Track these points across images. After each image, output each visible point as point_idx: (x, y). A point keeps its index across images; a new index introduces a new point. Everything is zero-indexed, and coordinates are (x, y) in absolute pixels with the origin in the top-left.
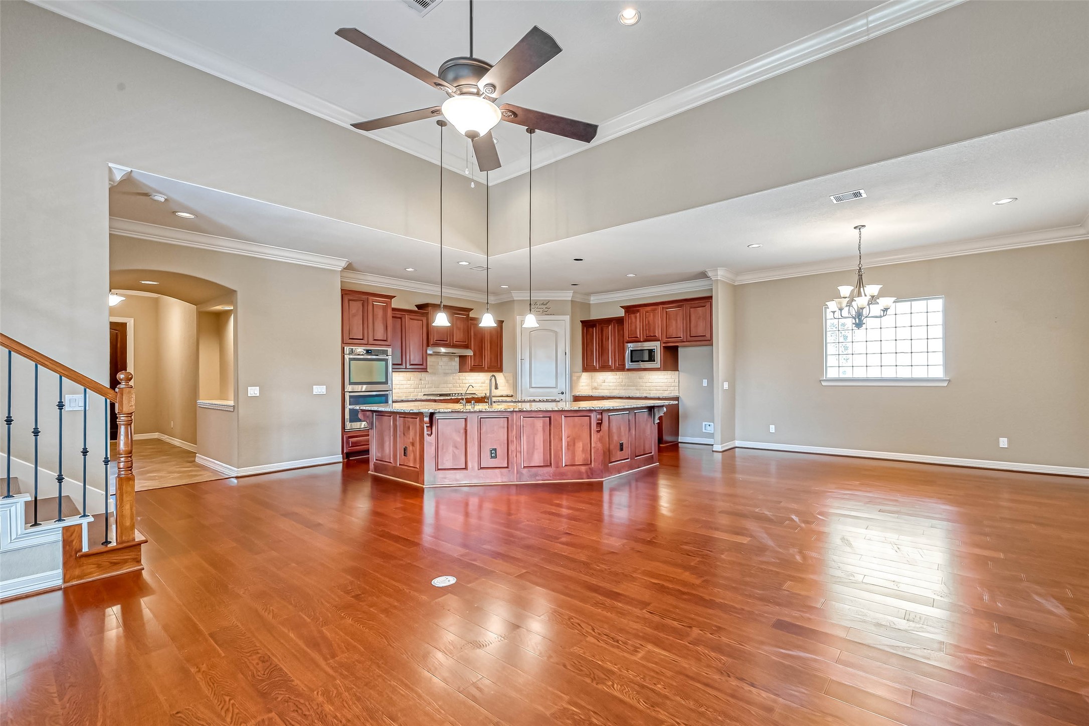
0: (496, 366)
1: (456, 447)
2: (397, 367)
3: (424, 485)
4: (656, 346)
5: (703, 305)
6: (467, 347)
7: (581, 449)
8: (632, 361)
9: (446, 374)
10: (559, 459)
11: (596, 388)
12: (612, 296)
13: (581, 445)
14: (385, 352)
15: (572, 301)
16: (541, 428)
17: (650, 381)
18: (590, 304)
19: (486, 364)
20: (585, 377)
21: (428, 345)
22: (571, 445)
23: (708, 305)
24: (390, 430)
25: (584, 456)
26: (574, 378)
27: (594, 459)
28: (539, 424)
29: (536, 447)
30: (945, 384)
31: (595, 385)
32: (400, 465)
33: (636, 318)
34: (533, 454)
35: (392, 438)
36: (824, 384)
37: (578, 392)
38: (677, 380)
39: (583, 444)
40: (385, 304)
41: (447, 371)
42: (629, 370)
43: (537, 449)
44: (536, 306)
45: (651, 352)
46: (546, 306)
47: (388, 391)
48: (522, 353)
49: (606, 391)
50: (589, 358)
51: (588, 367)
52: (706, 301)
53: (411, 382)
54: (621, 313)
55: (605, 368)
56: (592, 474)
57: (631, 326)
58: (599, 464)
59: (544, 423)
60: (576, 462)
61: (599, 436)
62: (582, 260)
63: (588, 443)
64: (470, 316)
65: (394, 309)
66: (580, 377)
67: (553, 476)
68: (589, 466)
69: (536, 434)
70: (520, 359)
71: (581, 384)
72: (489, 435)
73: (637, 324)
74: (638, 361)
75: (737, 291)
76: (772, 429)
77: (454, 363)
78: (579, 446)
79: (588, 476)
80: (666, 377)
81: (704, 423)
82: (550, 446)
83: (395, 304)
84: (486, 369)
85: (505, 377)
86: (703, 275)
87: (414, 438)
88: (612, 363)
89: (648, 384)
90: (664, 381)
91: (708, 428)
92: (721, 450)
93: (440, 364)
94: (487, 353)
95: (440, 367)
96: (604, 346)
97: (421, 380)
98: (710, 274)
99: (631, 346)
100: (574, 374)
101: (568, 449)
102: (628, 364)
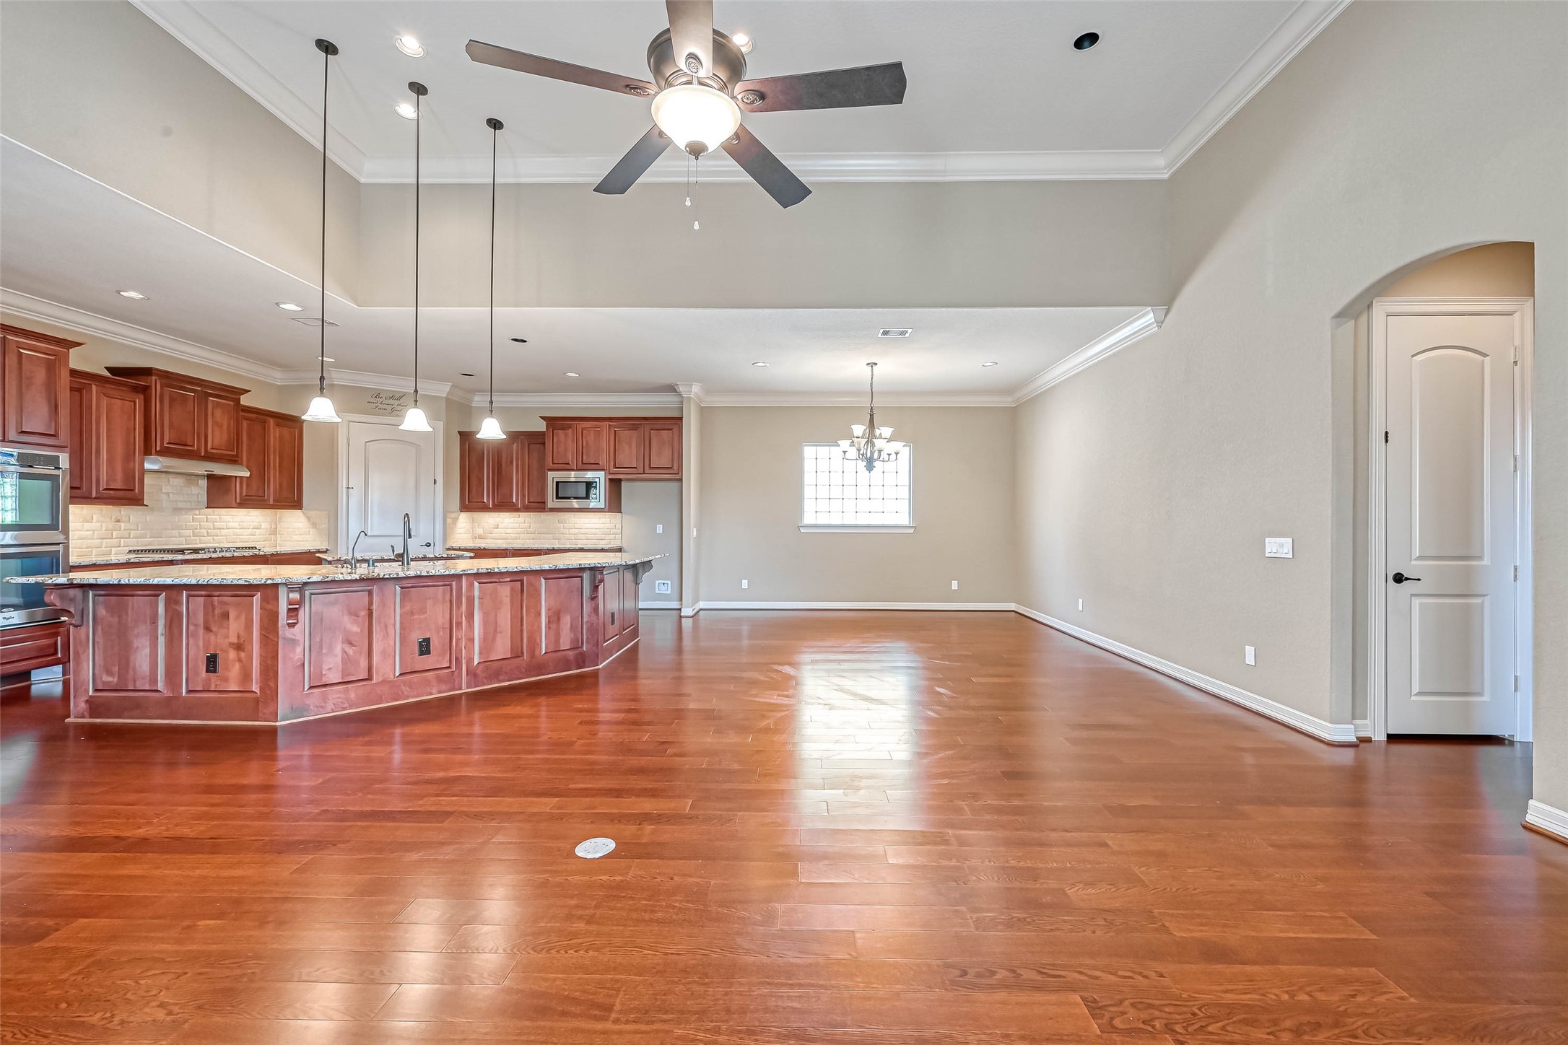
0: (291, 499)
1: (351, 644)
2: (80, 494)
3: (276, 721)
4: (599, 477)
5: (671, 428)
6: (234, 460)
7: (569, 625)
8: (558, 497)
9: (177, 510)
10: (534, 645)
11: (480, 537)
12: (537, 399)
13: (569, 620)
14: (54, 461)
15: (447, 398)
16: (508, 599)
17: (576, 526)
18: (471, 406)
19: (270, 495)
20: (464, 518)
21: (147, 451)
22: (555, 618)
23: (676, 429)
24: (154, 621)
25: (573, 635)
26: (449, 521)
27: (587, 638)
28: (505, 591)
29: (498, 630)
30: (912, 531)
31: (480, 531)
32: (189, 691)
33: (566, 435)
34: (494, 639)
35: (161, 640)
36: (803, 530)
37: (454, 542)
38: (619, 526)
39: (571, 618)
40: (53, 358)
41: (180, 505)
42: (552, 510)
43: (500, 632)
44: (380, 400)
45: (589, 485)
46: (399, 402)
47: (58, 544)
48: (350, 478)
49: (500, 541)
50: (474, 490)
51: (471, 502)
52: (675, 423)
53: (94, 525)
54: (541, 426)
55: (504, 505)
56: (584, 662)
57: (557, 448)
58: (594, 646)
59: (512, 590)
60: (561, 646)
61: (593, 605)
62: (526, 341)
63: (578, 617)
64: (242, 402)
65: (74, 373)
66: (456, 520)
67: (526, 671)
68: (581, 649)
69: (499, 609)
70: (345, 486)
71: (459, 531)
72: (416, 617)
73: (565, 444)
74: (569, 498)
75: (706, 413)
76: (745, 584)
77: (195, 490)
78: (566, 621)
79: (579, 664)
80: (602, 520)
81: (657, 582)
82: (522, 625)
83: (76, 360)
84: (271, 502)
85: (309, 518)
86: (671, 389)
87: (242, 633)
88: (517, 500)
89: (573, 531)
90: (598, 526)
91: (663, 588)
92: (692, 614)
93: (164, 491)
94: (273, 476)
95: (164, 496)
96: (503, 473)
97: (118, 521)
98: (681, 389)
99: (553, 477)
100: (448, 515)
101: (549, 627)
102: (551, 502)
